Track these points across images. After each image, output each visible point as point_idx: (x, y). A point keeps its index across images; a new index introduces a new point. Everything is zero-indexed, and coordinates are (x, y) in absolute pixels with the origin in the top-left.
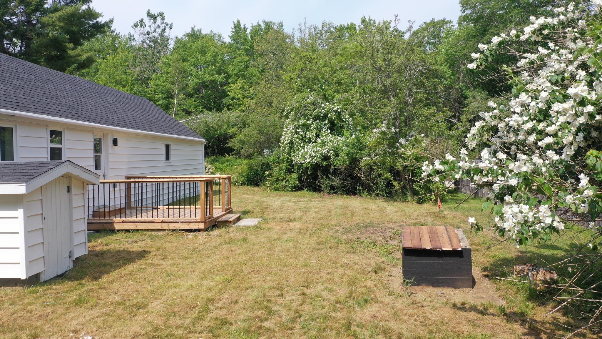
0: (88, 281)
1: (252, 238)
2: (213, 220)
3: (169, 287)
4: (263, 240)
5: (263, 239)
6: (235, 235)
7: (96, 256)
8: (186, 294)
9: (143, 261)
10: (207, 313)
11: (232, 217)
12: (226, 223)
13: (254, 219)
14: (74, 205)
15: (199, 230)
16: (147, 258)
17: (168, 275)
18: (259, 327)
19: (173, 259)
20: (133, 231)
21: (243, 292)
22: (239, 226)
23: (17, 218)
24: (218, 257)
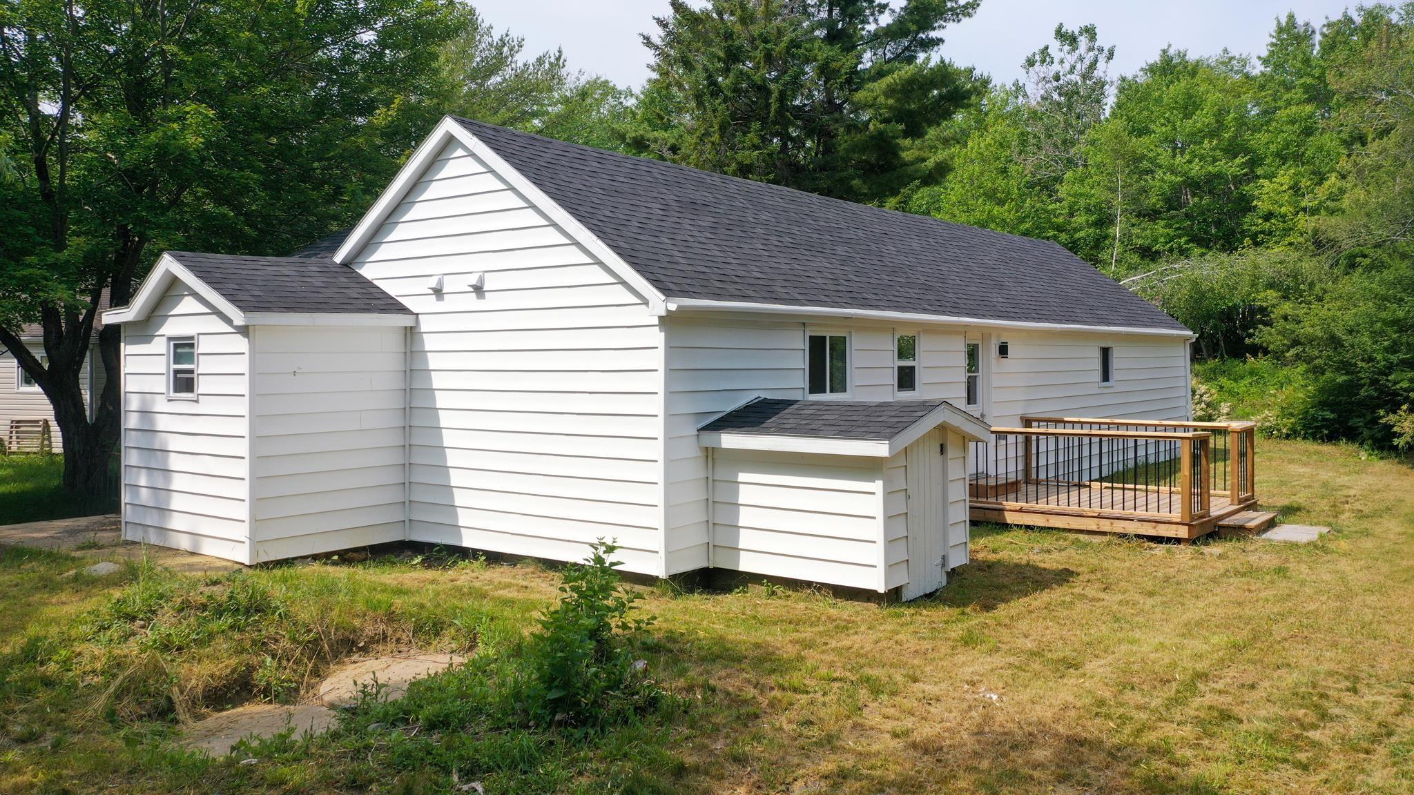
0: (974, 610)
1: (1299, 569)
2: (1209, 521)
3: (1120, 642)
4: (1327, 577)
5: (1328, 575)
6: (1260, 558)
7: (980, 569)
8: (1152, 656)
9: (1065, 588)
10: (1194, 695)
11: (1255, 519)
12: (1239, 531)
13: (1309, 528)
14: (951, 477)
15: (1178, 541)
16: (1073, 584)
17: (1117, 620)
18: (1297, 737)
19: (1124, 593)
20: (1042, 529)
21: (1268, 671)
22: (1269, 540)
23: (874, 493)
24: (1218, 600)
